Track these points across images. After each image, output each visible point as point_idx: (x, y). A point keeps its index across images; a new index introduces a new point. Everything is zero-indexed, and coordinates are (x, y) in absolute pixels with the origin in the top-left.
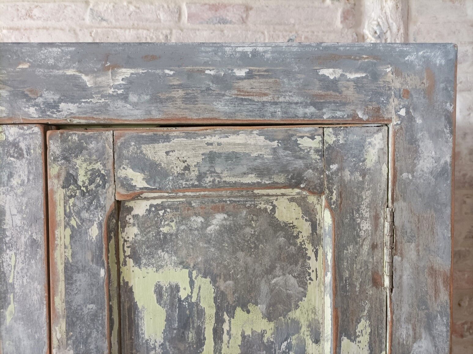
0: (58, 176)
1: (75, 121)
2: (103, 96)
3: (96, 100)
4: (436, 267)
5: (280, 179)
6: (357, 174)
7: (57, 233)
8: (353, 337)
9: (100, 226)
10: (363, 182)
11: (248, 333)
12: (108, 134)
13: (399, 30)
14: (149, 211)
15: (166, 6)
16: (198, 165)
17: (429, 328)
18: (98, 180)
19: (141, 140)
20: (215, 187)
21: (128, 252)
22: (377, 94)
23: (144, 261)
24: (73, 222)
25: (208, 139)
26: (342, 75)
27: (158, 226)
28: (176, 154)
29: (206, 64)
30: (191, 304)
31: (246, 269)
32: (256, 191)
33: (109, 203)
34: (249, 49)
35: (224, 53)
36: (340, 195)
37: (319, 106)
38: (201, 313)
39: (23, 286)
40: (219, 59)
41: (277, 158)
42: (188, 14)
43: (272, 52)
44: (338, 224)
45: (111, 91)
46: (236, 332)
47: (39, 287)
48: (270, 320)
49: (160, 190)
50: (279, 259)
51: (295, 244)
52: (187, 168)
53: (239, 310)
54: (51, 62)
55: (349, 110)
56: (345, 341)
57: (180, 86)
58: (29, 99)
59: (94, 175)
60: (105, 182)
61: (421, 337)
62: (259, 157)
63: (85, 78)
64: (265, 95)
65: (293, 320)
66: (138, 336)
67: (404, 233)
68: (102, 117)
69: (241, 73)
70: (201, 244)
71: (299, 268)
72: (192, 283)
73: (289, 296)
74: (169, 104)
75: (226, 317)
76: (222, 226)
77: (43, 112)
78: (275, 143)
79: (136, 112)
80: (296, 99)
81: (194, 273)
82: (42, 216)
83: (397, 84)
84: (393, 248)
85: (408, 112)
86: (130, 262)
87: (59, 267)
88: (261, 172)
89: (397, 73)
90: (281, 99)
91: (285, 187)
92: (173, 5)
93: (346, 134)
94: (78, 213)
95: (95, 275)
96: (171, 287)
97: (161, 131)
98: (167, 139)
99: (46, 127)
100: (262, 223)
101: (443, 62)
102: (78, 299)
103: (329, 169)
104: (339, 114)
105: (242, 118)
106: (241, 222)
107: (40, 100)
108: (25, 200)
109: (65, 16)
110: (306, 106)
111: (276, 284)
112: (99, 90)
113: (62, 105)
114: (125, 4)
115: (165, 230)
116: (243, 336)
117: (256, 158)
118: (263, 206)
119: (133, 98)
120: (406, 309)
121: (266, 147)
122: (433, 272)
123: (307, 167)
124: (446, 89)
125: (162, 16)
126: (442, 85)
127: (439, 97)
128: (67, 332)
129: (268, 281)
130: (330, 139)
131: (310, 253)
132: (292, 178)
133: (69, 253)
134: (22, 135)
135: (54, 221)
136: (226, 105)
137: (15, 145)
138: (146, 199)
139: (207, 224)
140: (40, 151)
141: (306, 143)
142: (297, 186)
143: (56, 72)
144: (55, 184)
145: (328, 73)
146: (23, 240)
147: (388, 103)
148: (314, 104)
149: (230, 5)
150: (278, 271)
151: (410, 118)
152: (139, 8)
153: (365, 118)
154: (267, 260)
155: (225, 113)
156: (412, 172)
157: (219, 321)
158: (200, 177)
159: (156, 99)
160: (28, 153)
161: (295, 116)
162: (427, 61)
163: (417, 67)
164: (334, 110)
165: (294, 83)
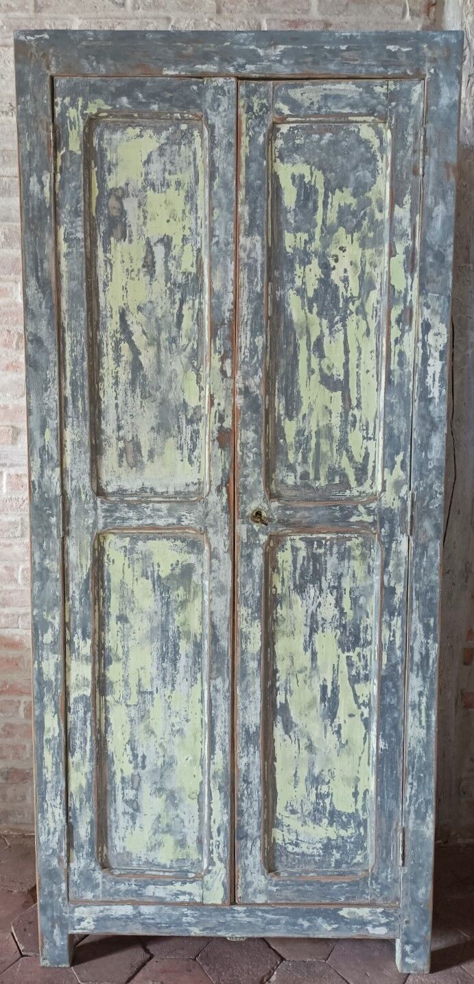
0: (243, 106)
1: (253, 75)
2: (269, 61)
3: (266, 63)
4: (448, 161)
5: (363, 111)
6: (407, 108)
7: (242, 139)
8: (401, 205)
9: (264, 135)
10: (409, 113)
11: (342, 204)
12: (271, 83)
14: (289, 130)
15: (246, 22)
16: (318, 101)
17: (444, 198)
18: (264, 109)
19: (288, 87)
20: (328, 115)
21: (277, 154)
22: (418, 60)
23: (286, 160)
24: (250, 134)
25: (324, 86)
26: (399, 49)
27: (294, 139)
28: (307, 94)
29: (325, 42)
30: (311, 186)
31: (342, 166)
32: (350, 118)
33: (269, 123)
34: (348, 34)
35: (334, 35)
36: (396, 120)
37: (386, 67)
38: (316, 192)
39: (223, 168)
40: (331, 40)
41: (362, 98)
43: (361, 36)
44: (394, 138)
45: (273, 58)
46: (336, 204)
47: (232, 169)
48: (355, 197)
49: (297, 116)
50: (361, 161)
51: (370, 152)
52: (312, 103)
53: (337, 190)
54: (242, 41)
55: (402, 69)
56: (397, 207)
57: (311, 55)
58: (229, 62)
59: (263, 106)
60: (268, 110)
61: (439, 204)
62: (352, 97)
63: (259, 50)
64: (357, 60)
65: (368, 198)
66: (281, 204)
67: (431, 142)
68: (268, 73)
69: (344, 48)
70: (317, 151)
71: (372, 166)
72: (312, 174)
73: (366, 183)
74: (304, 66)
75: (330, 194)
76: (330, 141)
77: (236, 70)
78: (361, 90)
79: (287, 71)
80: (373, 63)
81: (313, 168)
82: (235, 128)
83: (429, 54)
84: (425, 151)
85: (435, 71)
86: (278, 160)
87: (243, 159)
88: (352, 106)
89: (430, 48)
90: (365, 63)
91: (366, 115)
92: (253, 22)
93: (401, 84)
94: (253, 128)
95: (261, 164)
96: (300, 175)
97: (298, 82)
98: (302, 86)
99: (238, 78)
100: (352, 139)
101: (456, 42)
102: (252, 177)
103: (390, 105)
104: (397, 72)
105: (344, 73)
106: (340, 138)
107: (235, 63)
108: (226, 119)
110: (379, 67)
111: (359, 176)
112: (267, 57)
113: (247, 66)
114: (206, 20)
115: (297, 142)
116: (339, 206)
117: (350, 98)
118: (352, 129)
119: (285, 62)
120: (431, 186)
121: (356, 91)
122: (447, 165)
123: (379, 103)
124: (456, 57)
126: (455, 55)
127: (453, 62)
128: (246, 196)
129: (354, 174)
130: (392, 87)
131: (379, 158)
132: (370, 110)
133: (248, 151)
134: (226, 83)
135: (241, 132)
136: (335, 67)
137: (222, 88)
138: (289, 123)
139: (321, 139)
140: (234, 92)
141: (378, 89)
142: (372, 115)
143: (244, 47)
144: (242, 111)
145: (392, 48)
146: (224, 142)
147: (424, 65)
148: (383, 66)
150: (360, 168)
151: (436, 74)
152: (219, 25)
153: (411, 74)
154: (354, 162)
155: (334, 71)
156: (436, 105)
157: (326, 196)
158: (319, 108)
159: (297, 63)
160: (229, 93)
161: (373, 73)
162: (446, 41)
163: (441, 45)
164: (394, 70)
165: (372, 54)
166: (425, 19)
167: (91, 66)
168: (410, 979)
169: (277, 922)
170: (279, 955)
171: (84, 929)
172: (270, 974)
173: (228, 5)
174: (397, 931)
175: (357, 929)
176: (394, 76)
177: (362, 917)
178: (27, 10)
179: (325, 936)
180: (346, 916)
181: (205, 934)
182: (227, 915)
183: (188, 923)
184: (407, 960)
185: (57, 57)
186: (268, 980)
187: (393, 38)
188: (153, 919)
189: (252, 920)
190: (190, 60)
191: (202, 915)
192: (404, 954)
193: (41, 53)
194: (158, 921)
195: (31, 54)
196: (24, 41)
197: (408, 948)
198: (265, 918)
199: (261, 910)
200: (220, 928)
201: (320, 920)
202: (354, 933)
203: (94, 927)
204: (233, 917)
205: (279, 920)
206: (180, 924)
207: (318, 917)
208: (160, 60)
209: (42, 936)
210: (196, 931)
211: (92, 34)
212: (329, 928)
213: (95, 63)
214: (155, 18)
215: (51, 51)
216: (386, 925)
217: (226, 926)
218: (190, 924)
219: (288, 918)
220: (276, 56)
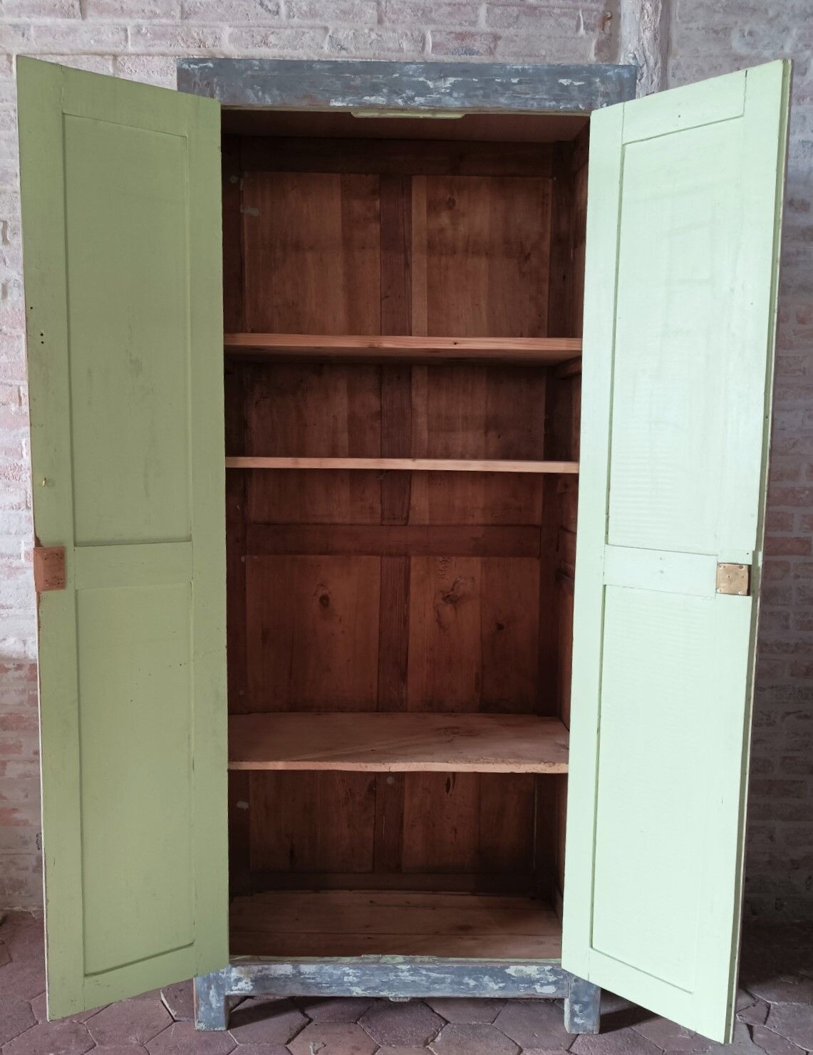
2: (438, 94)
3: (436, 96)
13: (656, 64)
15: (409, 34)
22: (591, 94)
26: (571, 83)
34: (520, 67)
35: (506, 68)
37: (558, 101)
40: (502, 72)
42: (433, 43)
43: (533, 69)
45: (443, 90)
54: (411, 73)
55: (574, 103)
57: (481, 88)
58: (398, 94)
63: (429, 83)
64: (528, 94)
68: (438, 105)
69: (515, 81)
74: (475, 99)
77: (406, 102)
79: (456, 103)
80: (545, 97)
83: (602, 89)
89: (602, 82)
90: (537, 97)
92: (417, 33)
101: (628, 76)
104: (569, 106)
107: (404, 95)
109: (303, 43)
110: (551, 101)
112: (437, 90)
113: (416, 99)
114: (366, 31)
119: (455, 95)
124: (629, 92)
125: (405, 45)
126: (628, 90)
136: (506, 99)
145: (564, 82)
147: (597, 100)
148: (554, 100)
149: (477, 34)
152: (380, 36)
155: (505, 104)
159: (468, 96)
161: (545, 107)
162: (619, 76)
163: (614, 79)
164: (566, 104)
165: (544, 88)
166: (600, 33)
167: (257, 96)
168: (579, 1039)
169: (442, 981)
170: (443, 1019)
171: (242, 990)
172: (435, 1036)
173: (390, 15)
174: (566, 990)
175: (524, 988)
176: (566, 110)
177: (530, 975)
178: (173, 17)
179: (492, 996)
180: (514, 974)
181: (367, 994)
182: (390, 974)
183: (350, 982)
184: (577, 1020)
185: (222, 87)
186: (432, 1041)
187: (565, 72)
188: (313, 978)
189: (416, 978)
190: (358, 91)
191: (365, 974)
192: (573, 1014)
193: (205, 82)
194: (319, 980)
195: (195, 83)
196: (187, 70)
197: (577, 1008)
198: (428, 977)
199: (425, 969)
200: (383, 988)
201: (486, 978)
202: (521, 992)
203: (251, 987)
204: (397, 976)
205: (444, 978)
206: (342, 984)
207: (485, 976)
208: (327, 90)
209: (198, 997)
210: (358, 991)
211: (257, 63)
212: (496, 987)
213: (260, 93)
214: (311, 28)
215: (215, 80)
216: (555, 983)
217: (390, 986)
218: (352, 984)
219: (453, 976)
220: (445, 88)
